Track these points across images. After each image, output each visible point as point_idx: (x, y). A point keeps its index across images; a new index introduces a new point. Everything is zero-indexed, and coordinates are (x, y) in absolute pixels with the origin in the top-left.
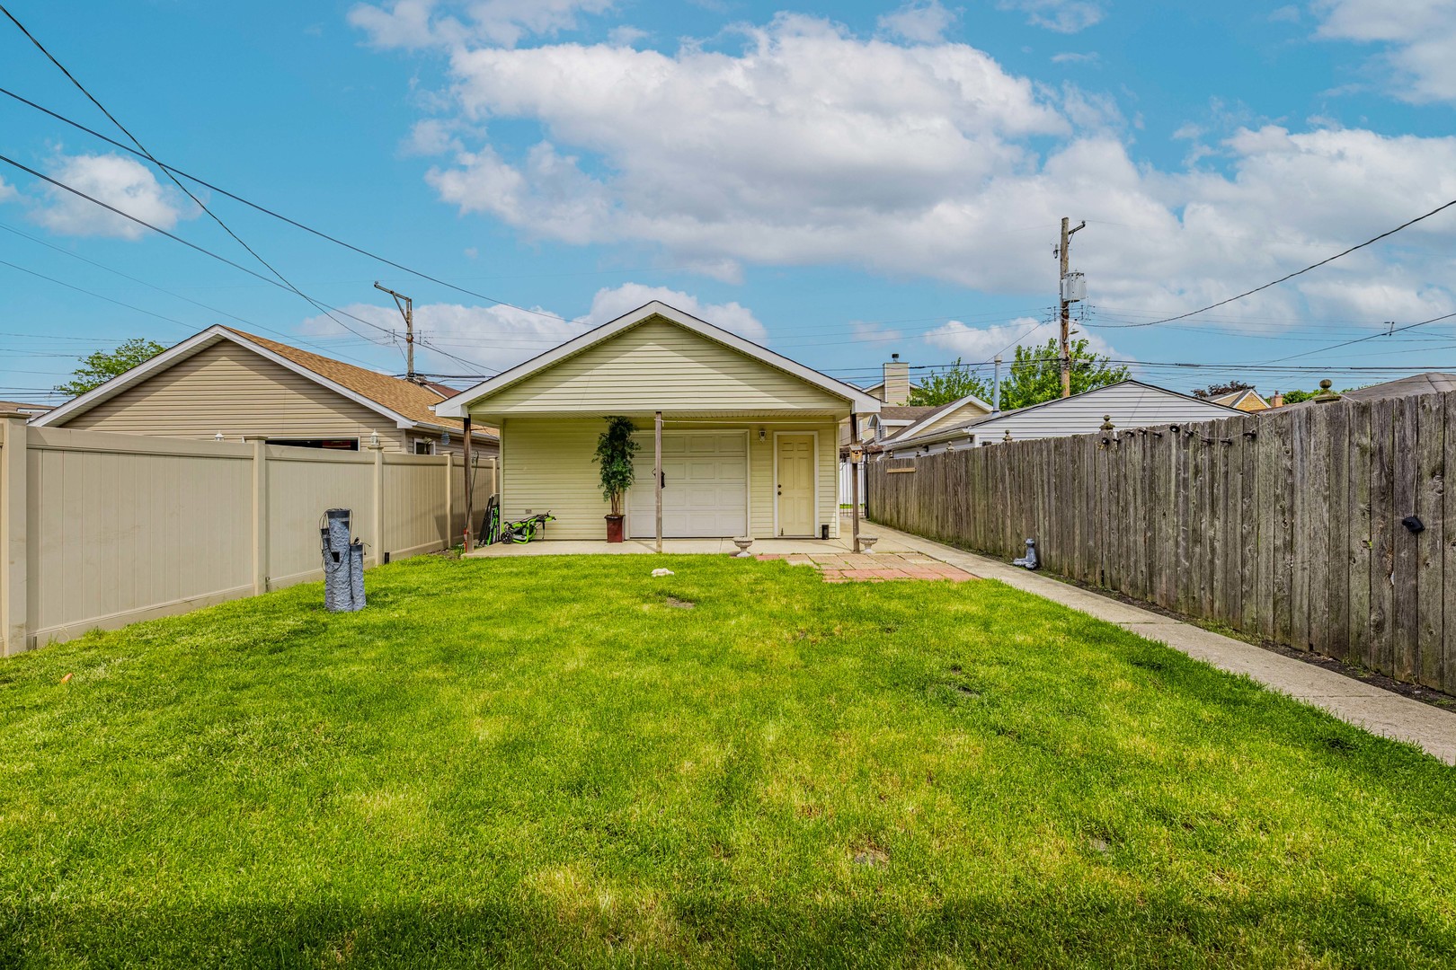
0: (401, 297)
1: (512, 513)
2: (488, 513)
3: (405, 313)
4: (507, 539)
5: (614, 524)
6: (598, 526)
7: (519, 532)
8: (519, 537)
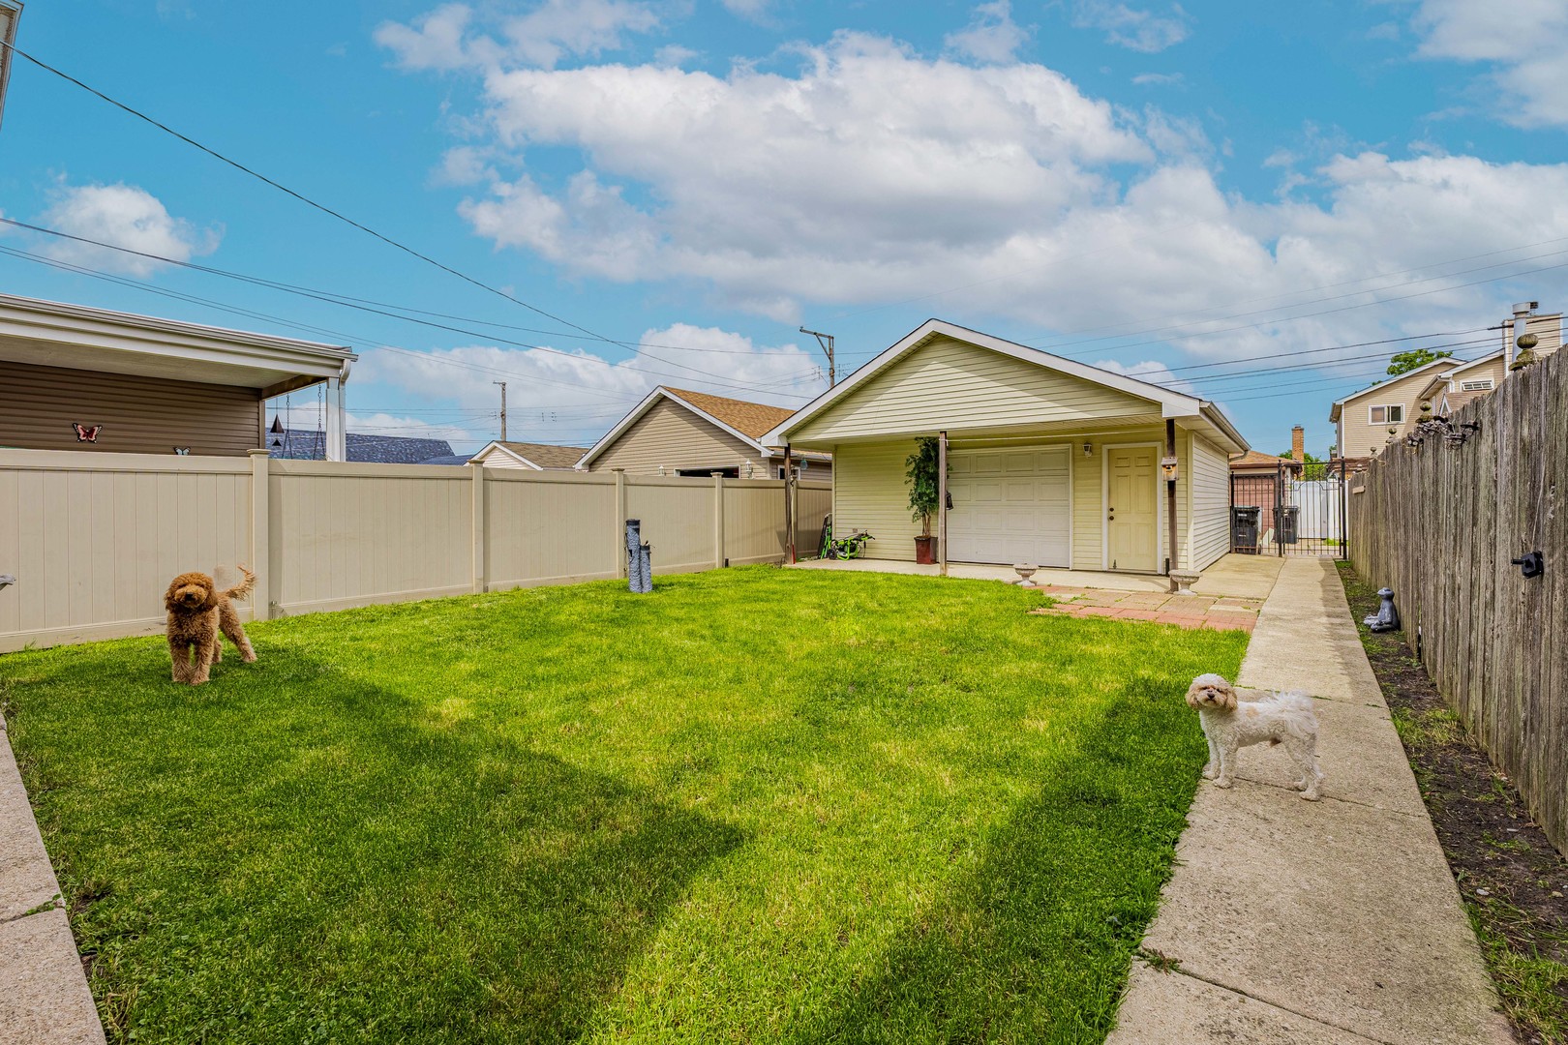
0: (824, 336)
1: (841, 532)
2: (824, 530)
3: (828, 350)
4: (832, 555)
5: (923, 546)
6: (907, 547)
7: (842, 549)
8: (842, 554)
